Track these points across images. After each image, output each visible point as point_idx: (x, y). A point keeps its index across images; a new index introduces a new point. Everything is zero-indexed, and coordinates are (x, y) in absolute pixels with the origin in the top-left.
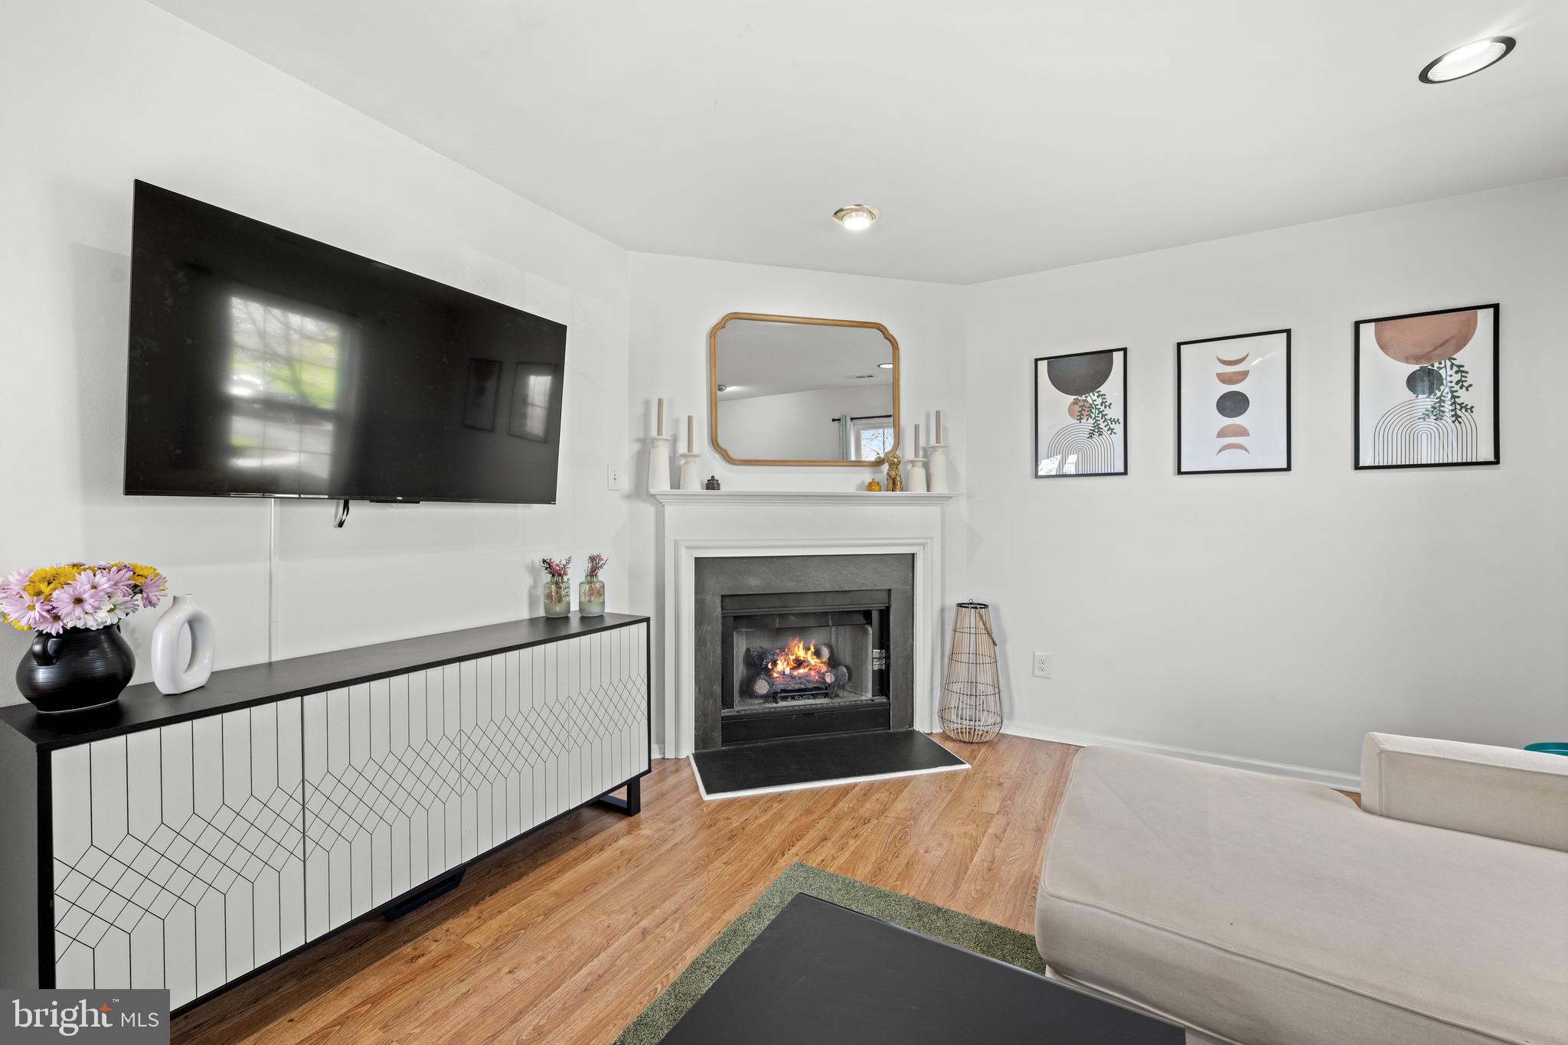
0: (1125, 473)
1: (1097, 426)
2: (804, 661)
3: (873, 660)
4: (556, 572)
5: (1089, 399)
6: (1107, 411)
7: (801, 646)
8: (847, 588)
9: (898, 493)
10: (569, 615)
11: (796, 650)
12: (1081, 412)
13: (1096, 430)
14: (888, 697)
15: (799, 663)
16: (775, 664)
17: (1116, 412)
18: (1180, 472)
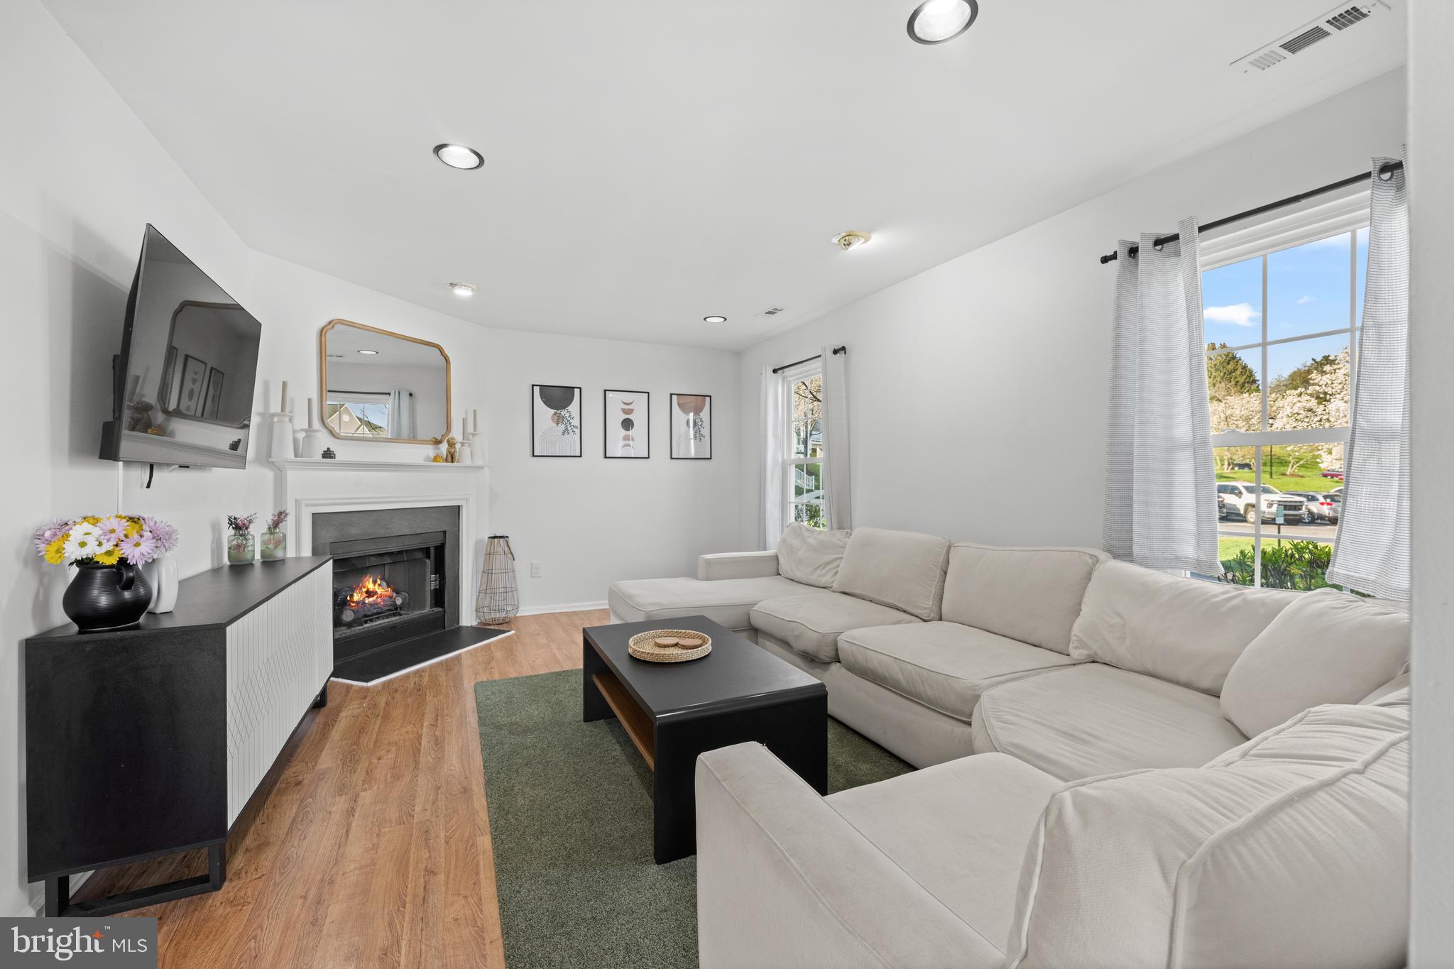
0: (581, 456)
1: (566, 429)
2: (373, 592)
3: (431, 582)
4: (239, 527)
5: (562, 413)
6: (571, 421)
7: (371, 580)
8: (418, 532)
9: (455, 464)
10: (253, 562)
11: (367, 583)
12: (559, 419)
13: (566, 431)
14: (443, 607)
15: (370, 594)
16: (352, 596)
17: (576, 422)
18: (606, 457)
